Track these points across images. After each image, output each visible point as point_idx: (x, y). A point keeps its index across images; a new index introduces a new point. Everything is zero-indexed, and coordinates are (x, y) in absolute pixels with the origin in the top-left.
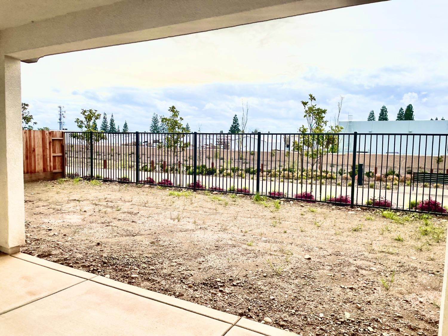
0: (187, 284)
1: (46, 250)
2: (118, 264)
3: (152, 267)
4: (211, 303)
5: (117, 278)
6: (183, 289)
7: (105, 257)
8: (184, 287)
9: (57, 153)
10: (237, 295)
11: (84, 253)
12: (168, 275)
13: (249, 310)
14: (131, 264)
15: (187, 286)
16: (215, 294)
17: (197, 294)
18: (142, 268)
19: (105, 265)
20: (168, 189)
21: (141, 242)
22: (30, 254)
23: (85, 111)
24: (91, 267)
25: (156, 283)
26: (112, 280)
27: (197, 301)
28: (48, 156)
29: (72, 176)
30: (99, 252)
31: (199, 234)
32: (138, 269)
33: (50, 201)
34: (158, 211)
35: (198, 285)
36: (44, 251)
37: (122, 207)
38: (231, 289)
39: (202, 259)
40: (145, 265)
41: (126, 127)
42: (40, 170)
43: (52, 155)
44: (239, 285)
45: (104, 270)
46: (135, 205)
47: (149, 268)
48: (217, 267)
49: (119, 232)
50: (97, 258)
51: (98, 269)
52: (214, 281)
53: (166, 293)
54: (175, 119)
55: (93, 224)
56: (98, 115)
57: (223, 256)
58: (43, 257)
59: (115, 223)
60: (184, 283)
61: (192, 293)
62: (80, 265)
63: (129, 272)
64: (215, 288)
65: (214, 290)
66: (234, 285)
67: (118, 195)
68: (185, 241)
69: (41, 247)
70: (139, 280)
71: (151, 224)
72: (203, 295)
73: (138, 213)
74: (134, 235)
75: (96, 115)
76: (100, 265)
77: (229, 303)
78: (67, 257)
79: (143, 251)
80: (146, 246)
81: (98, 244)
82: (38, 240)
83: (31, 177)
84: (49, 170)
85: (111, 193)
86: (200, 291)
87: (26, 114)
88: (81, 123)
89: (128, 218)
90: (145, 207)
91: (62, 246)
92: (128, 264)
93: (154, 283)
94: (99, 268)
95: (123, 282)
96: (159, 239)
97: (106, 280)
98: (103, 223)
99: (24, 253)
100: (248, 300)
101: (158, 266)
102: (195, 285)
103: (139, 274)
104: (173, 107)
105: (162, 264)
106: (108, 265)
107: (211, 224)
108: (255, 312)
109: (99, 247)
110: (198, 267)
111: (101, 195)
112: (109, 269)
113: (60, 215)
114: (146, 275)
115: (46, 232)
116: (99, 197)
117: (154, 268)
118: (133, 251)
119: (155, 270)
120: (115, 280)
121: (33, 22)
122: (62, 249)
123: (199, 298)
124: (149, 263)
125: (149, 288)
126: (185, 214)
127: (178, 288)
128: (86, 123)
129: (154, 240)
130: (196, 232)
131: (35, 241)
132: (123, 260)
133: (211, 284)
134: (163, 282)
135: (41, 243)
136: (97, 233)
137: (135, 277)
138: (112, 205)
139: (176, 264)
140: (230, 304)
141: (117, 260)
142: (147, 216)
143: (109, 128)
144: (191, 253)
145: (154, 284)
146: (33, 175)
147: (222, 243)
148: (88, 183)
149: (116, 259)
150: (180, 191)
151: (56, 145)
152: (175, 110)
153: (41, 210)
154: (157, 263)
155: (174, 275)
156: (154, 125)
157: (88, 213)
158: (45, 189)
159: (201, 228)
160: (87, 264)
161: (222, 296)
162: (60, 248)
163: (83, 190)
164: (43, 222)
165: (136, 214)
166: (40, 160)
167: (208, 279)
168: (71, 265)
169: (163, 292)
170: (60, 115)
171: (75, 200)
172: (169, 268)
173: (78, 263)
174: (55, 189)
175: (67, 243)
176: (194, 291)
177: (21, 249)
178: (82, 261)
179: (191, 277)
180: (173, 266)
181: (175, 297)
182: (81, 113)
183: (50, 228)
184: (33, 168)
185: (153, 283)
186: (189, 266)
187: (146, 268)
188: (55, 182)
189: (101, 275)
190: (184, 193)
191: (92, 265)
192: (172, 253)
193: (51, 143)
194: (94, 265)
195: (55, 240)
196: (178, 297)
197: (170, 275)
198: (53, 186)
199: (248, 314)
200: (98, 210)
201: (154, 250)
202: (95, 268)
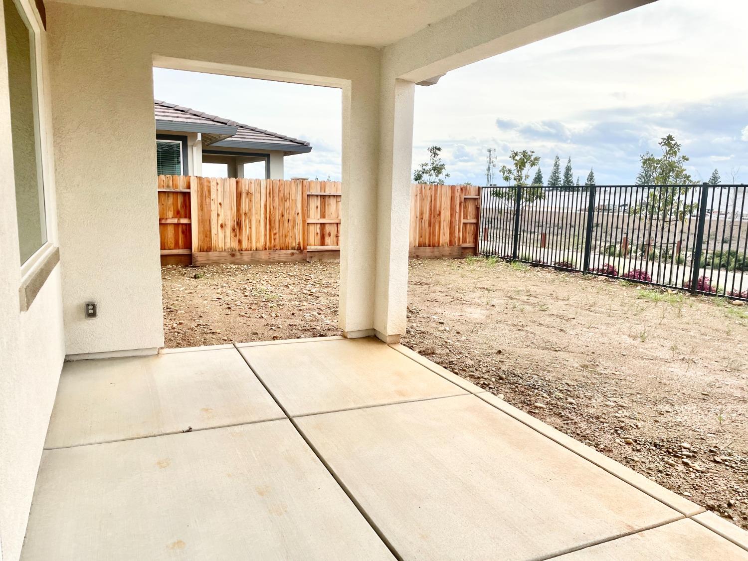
0: (624, 438)
1: (430, 347)
2: (519, 384)
3: (570, 400)
4: (659, 475)
5: (513, 402)
6: (615, 442)
7: (503, 371)
8: (618, 440)
9: (470, 219)
10: (715, 478)
11: (477, 360)
12: (596, 417)
13: (730, 505)
14: (538, 388)
15: (623, 440)
16: (673, 466)
17: (637, 457)
18: (555, 397)
19: (501, 381)
20: (639, 288)
21: (565, 362)
22: (411, 348)
23: (516, 154)
24: (482, 379)
25: (572, 423)
26: (506, 402)
27: (633, 466)
28: (457, 223)
29: (487, 255)
30: (497, 363)
31: (677, 370)
32: (548, 397)
33: (451, 286)
34: (610, 320)
35: (644, 445)
36: (427, 347)
37: (550, 307)
38: (707, 466)
39: (668, 407)
40: (561, 395)
41: (591, 179)
42: (445, 243)
43: (463, 221)
44: (727, 463)
45: (497, 388)
46: (573, 306)
47: (566, 399)
48: (693, 427)
49: (535, 341)
50: (493, 371)
51: (489, 384)
52: (676, 445)
53: (583, 440)
54: (670, 160)
55: (499, 325)
56: (536, 159)
57: (713, 412)
58: (425, 355)
59: (532, 328)
60: (619, 435)
61: (630, 452)
62: (467, 374)
63: (533, 398)
64: (675, 456)
65: (673, 459)
66: (715, 461)
67: (549, 288)
68: (644, 375)
69: (425, 342)
70: (546, 412)
71: (591, 339)
72: (647, 461)
73: (574, 318)
74: (557, 349)
75: (532, 158)
76: (494, 380)
77: (693, 485)
78: (453, 360)
79: (564, 375)
80: (571, 369)
81: (500, 352)
82: (424, 333)
83: (433, 252)
84: (457, 244)
85: (538, 283)
86: (644, 452)
87: (437, 162)
88: (508, 173)
89: (555, 324)
90: (588, 312)
91: (451, 345)
92: (534, 387)
93: (568, 422)
94: (491, 382)
95: (521, 409)
96: (597, 363)
97: (499, 401)
98: (514, 325)
99: (404, 345)
100: (736, 491)
101: (583, 400)
102: (638, 442)
103: (547, 404)
104: (670, 138)
105: (590, 399)
106: (506, 382)
107: (709, 356)
108: (741, 512)
109: (500, 356)
110: (655, 419)
111: (521, 286)
112: (505, 388)
113: (459, 307)
114: (558, 408)
115: (436, 325)
116: (519, 288)
117: (574, 401)
118: (549, 372)
119: (575, 405)
120: (510, 404)
121: (429, 25)
122: (450, 349)
123: (638, 463)
124: (568, 393)
125: (557, 427)
126: (660, 332)
127: (605, 440)
128: (515, 173)
129: (587, 363)
130: (672, 365)
131: (421, 333)
132: (529, 381)
133: (669, 448)
134: (583, 425)
135: (426, 338)
136: (503, 338)
137: (540, 407)
138: (536, 302)
139: (614, 404)
140: (694, 488)
141: (519, 378)
142: (587, 325)
143: (562, 182)
144: (649, 395)
145: (567, 424)
146: (436, 249)
147: (720, 390)
148: (508, 266)
149: (519, 376)
150: (662, 292)
151: (468, 207)
152: (673, 142)
153: (437, 296)
154: (582, 396)
155: (605, 419)
156: (644, 174)
157: (497, 309)
158: (448, 269)
159: (683, 359)
160: (477, 374)
161: (685, 471)
162: (448, 348)
163: (498, 276)
164: (436, 312)
165: (568, 320)
166: (445, 229)
167: (665, 440)
168: (456, 371)
169: (578, 438)
170: (490, 163)
171: (484, 288)
172: (601, 408)
173: (465, 370)
174: (460, 271)
175: (458, 343)
176: (633, 450)
177: (401, 340)
178: (471, 369)
179: (636, 430)
180: (607, 406)
181: (597, 450)
182: (510, 157)
183: (442, 321)
184: (436, 240)
185: (566, 422)
186: (638, 413)
187: (561, 399)
188: (463, 262)
189: (493, 393)
190: (669, 297)
191: (482, 377)
192: (612, 388)
193: (463, 204)
194: (486, 377)
195: (445, 337)
196: (601, 451)
197: (597, 418)
198: (459, 267)
199: (725, 512)
200: (512, 306)
201: (584, 377)
202: (486, 383)
